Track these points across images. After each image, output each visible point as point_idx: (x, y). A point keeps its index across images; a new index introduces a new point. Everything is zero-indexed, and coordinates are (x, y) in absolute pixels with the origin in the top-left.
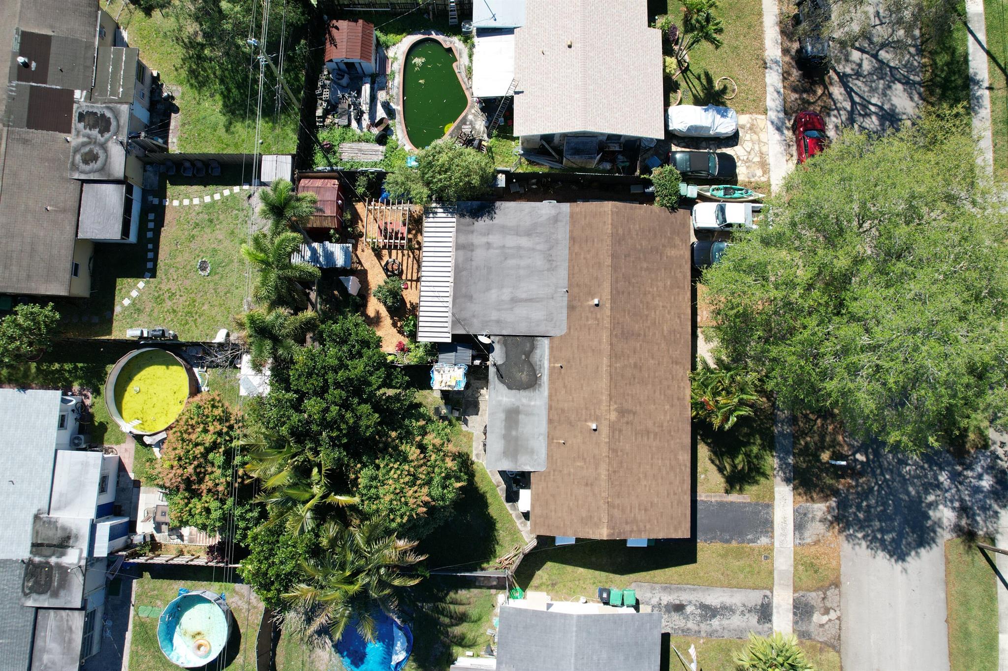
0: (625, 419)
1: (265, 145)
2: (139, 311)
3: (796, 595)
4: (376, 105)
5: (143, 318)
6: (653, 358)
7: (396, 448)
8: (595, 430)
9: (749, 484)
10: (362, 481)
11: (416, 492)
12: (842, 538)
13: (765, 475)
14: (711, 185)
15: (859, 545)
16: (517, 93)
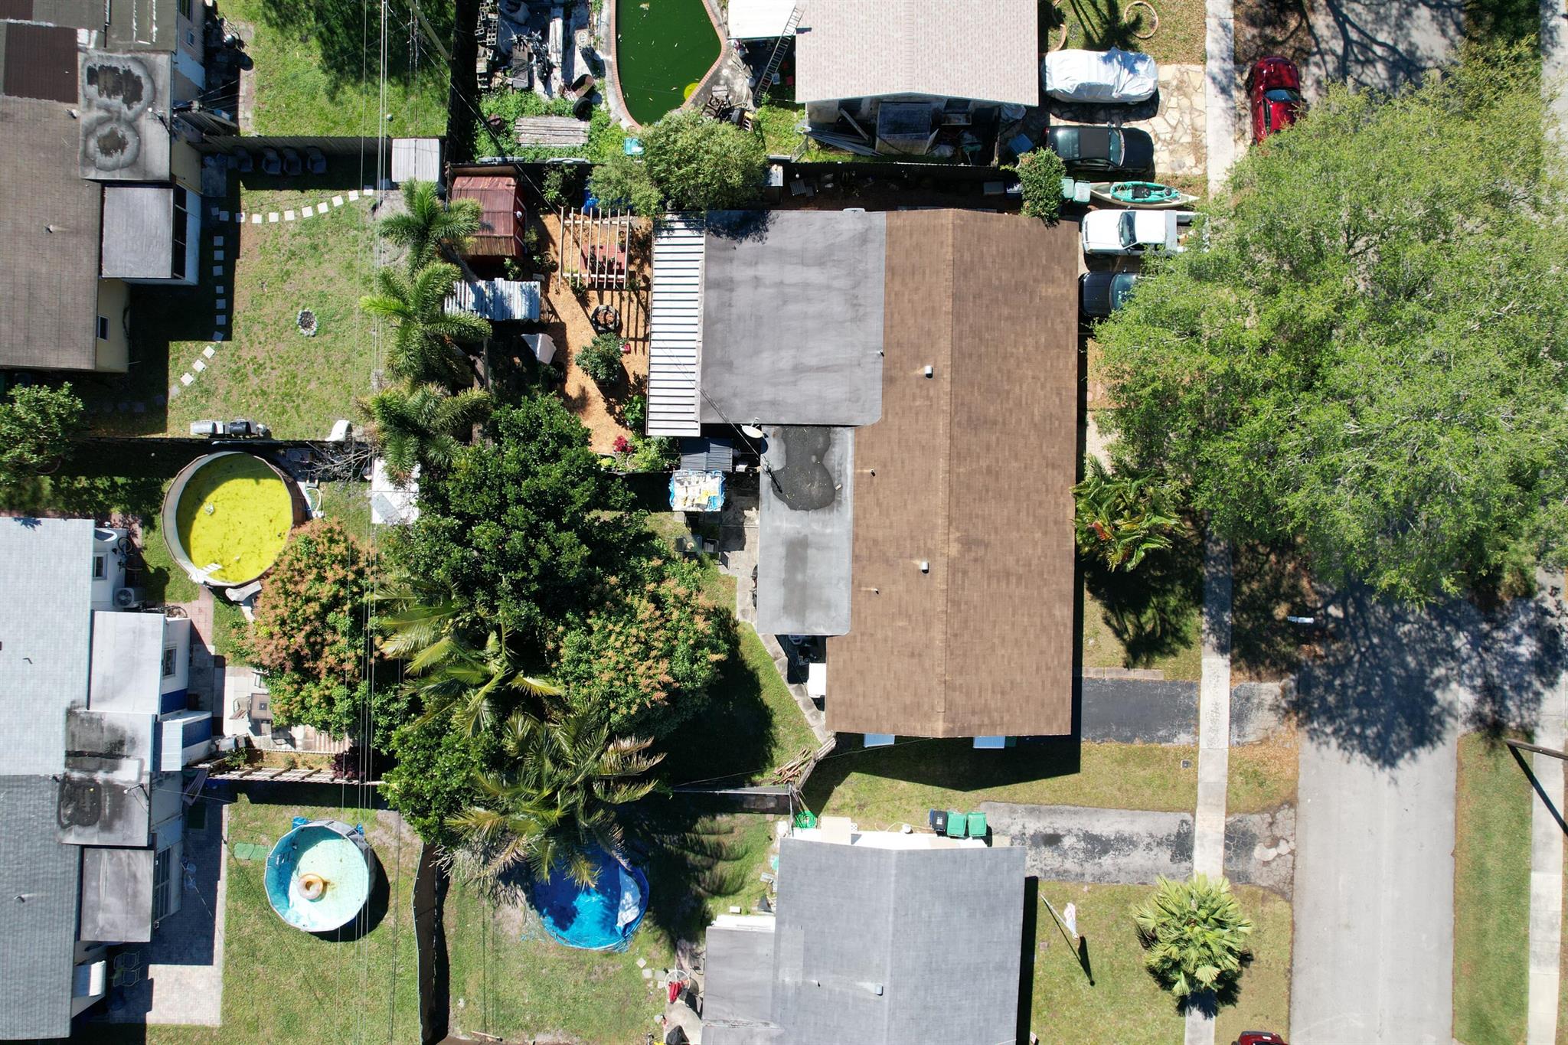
0: (973, 554)
1: (396, 121)
2: (207, 393)
3: (1231, 819)
4: (573, 54)
5: (216, 404)
6: (1016, 459)
7: (617, 602)
8: (925, 572)
9: (1162, 654)
10: (566, 653)
11: (649, 668)
12: (1302, 735)
13: (1186, 643)
14: (1112, 181)
15: (1327, 743)
16: (800, 31)
